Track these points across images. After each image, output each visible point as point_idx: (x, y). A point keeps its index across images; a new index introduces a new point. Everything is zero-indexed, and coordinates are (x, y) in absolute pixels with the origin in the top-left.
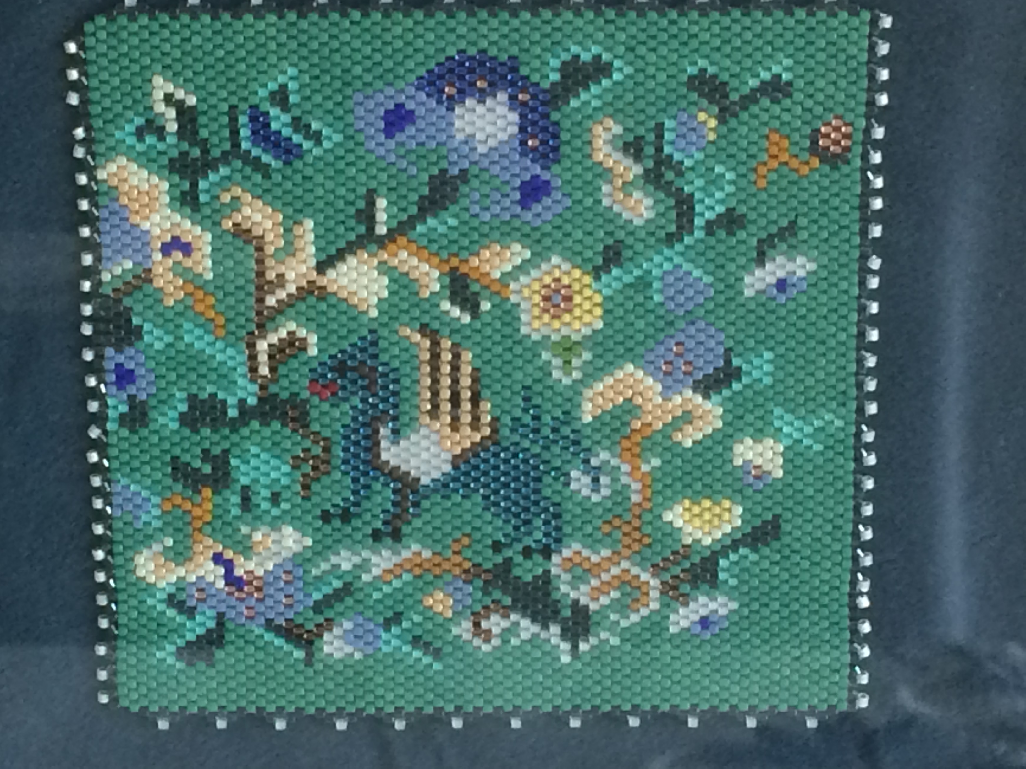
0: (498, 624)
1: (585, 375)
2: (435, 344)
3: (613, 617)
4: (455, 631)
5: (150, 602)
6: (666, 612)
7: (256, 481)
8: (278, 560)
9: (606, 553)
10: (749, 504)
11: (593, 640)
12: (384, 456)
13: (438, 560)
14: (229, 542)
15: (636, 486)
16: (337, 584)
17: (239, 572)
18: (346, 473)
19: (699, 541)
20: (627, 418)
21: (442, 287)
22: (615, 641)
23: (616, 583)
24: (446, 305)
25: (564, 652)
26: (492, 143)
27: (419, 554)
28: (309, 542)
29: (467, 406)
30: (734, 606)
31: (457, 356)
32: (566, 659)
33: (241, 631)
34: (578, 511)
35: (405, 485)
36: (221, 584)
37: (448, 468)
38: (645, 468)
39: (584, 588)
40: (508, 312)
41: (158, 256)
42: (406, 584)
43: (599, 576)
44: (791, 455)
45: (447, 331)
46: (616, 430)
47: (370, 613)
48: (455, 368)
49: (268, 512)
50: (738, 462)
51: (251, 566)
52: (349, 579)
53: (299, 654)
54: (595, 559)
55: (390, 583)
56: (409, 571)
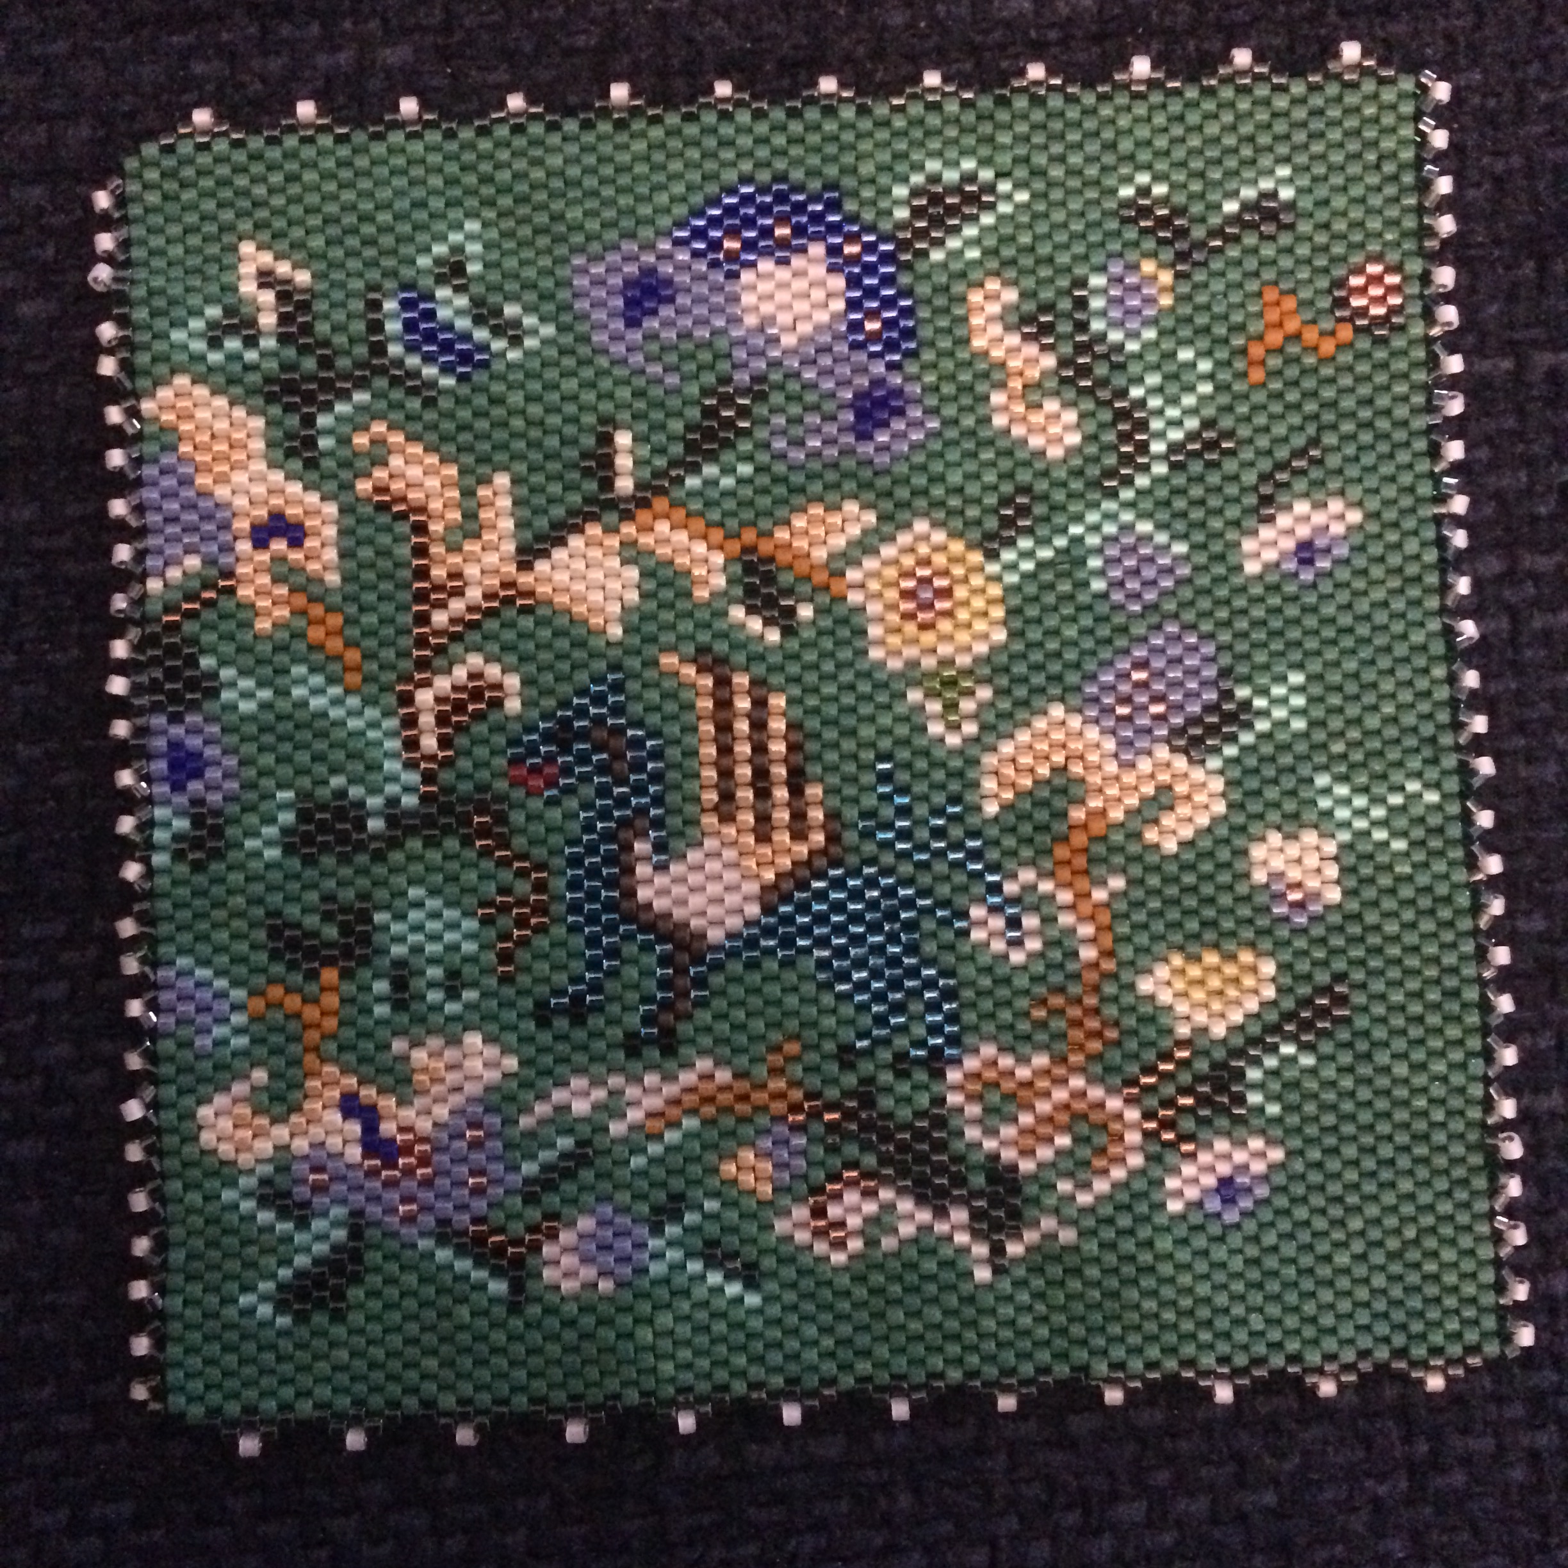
0: (858, 1210)
1: (983, 727)
2: (723, 682)
3: (1064, 1186)
4: (781, 1226)
5: (228, 1195)
6: (1156, 1172)
7: (417, 950)
8: (457, 1100)
9: (1041, 1060)
10: (1286, 956)
11: (1031, 1236)
12: (643, 894)
13: (743, 1086)
14: (368, 1070)
15: (1086, 930)
16: (565, 1143)
17: (388, 1128)
18: (574, 929)
19: (1205, 1030)
20: (1059, 803)
21: (729, 582)
22: (1067, 1236)
23: (1063, 1118)
24: (738, 613)
25: (979, 1261)
26: (805, 328)
27: (709, 1077)
28: (511, 1063)
29: (781, 793)
30: (1277, 1155)
31: (760, 703)
32: (983, 1274)
33: (393, 1245)
34: (986, 982)
35: (681, 946)
36: (354, 1153)
37: (753, 910)
38: (1100, 895)
39: (1008, 1132)
40: (844, 621)
41: (244, 546)
42: (687, 1136)
43: (1031, 1108)
44: (1350, 860)
45: (740, 658)
46: (1043, 828)
47: (624, 1197)
48: (759, 725)
49: (438, 1008)
50: (1260, 876)
51: (408, 1114)
52: (585, 1130)
53: (498, 1287)
54: (1024, 1073)
55: (660, 1137)
56: (693, 1112)
